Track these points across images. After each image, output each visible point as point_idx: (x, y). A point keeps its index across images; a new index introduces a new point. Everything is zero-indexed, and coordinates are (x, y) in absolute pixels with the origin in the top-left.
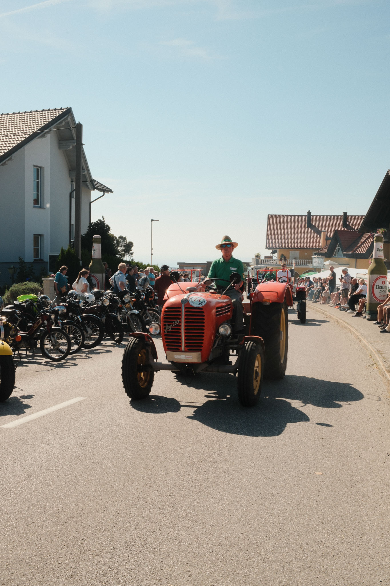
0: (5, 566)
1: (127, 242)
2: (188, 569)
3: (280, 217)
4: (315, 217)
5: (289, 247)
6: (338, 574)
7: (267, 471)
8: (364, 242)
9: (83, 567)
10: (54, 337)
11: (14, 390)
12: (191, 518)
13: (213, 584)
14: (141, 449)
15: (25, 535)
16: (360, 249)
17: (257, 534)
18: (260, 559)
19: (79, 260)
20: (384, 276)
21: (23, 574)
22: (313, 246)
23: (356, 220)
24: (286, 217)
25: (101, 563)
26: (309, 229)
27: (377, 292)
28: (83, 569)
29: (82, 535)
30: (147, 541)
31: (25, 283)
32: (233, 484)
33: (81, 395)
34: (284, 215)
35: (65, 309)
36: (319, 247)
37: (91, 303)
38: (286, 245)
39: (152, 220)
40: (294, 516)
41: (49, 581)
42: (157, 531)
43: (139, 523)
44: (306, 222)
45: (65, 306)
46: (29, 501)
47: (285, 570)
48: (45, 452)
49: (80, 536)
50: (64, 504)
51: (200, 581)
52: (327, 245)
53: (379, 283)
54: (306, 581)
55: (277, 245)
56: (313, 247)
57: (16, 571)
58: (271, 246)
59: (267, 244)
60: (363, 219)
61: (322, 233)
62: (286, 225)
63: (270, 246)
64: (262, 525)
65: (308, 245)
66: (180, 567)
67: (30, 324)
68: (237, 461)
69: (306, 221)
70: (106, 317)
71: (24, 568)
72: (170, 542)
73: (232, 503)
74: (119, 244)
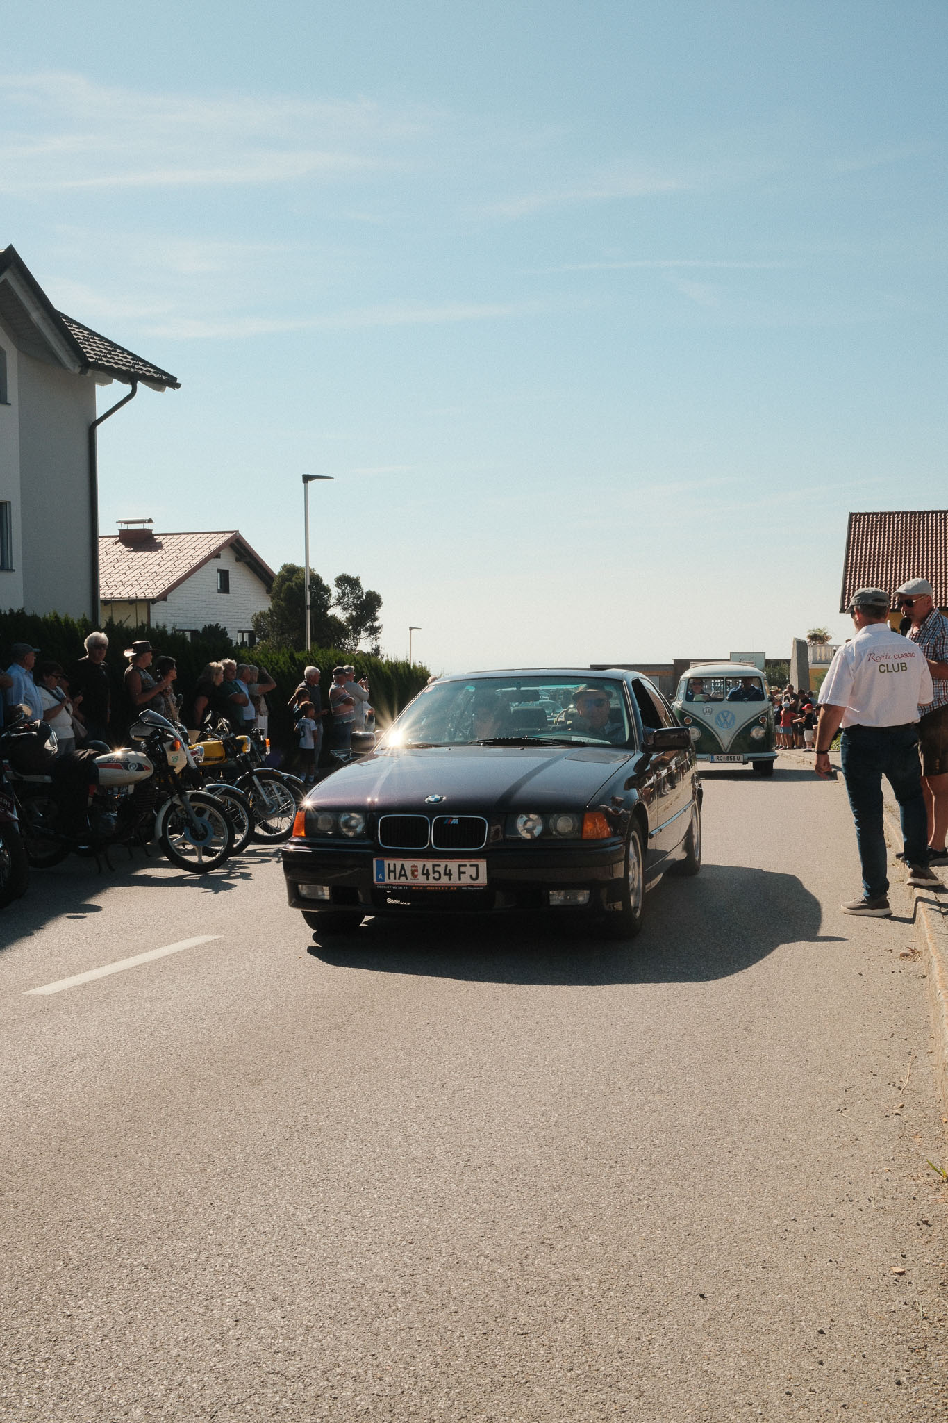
1: (362, 593)
3: (885, 518)
24: (907, 517)
34: (898, 513)
39: (307, 478)
59: (843, 599)
74: (339, 602)
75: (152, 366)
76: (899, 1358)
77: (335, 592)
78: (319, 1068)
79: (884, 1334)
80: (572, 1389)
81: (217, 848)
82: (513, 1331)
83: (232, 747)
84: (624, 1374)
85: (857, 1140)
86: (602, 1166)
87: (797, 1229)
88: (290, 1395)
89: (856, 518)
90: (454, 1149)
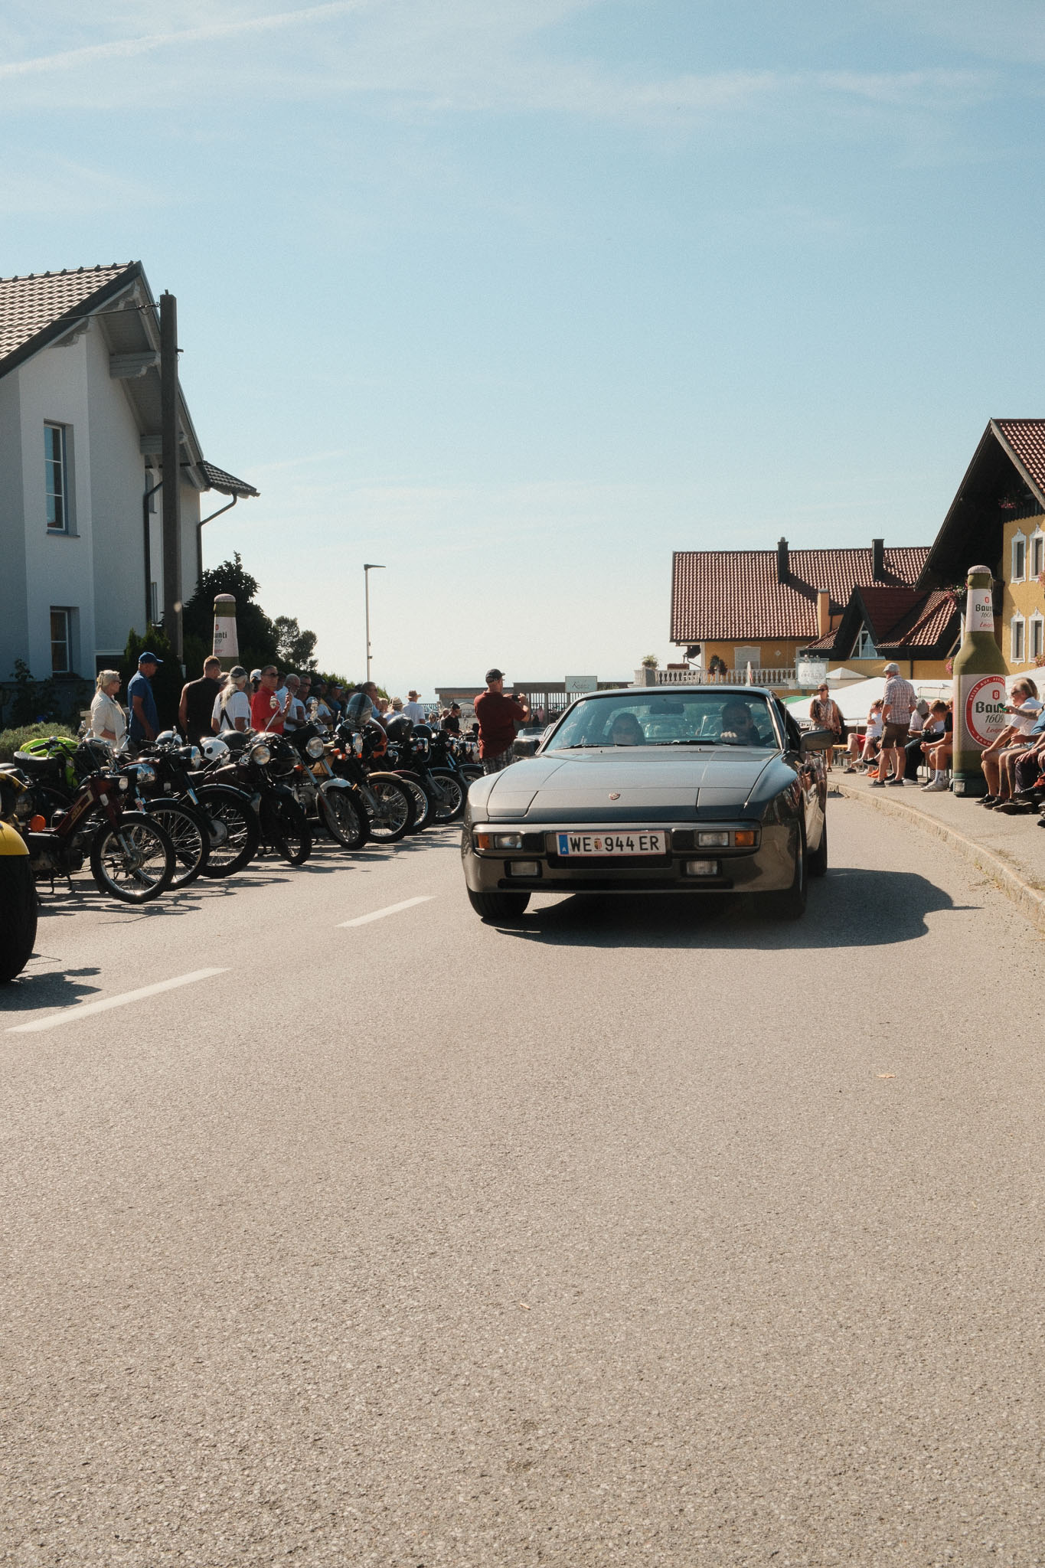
0: (71, 1292)
1: (299, 632)
2: (570, 1282)
3: (704, 557)
4: (799, 556)
5: (731, 635)
6: (975, 1275)
7: (747, 1089)
8: (931, 617)
9: (283, 1287)
10: (127, 839)
11: (30, 961)
12: (558, 1185)
13: (643, 1307)
14: (397, 1059)
15: (113, 1232)
16: (922, 634)
17: (744, 1208)
18: (761, 1256)
19: (177, 663)
20: (995, 677)
21: (121, 1305)
22: (796, 631)
23: (908, 559)
24: (722, 557)
25: (331, 1278)
26: (783, 587)
27: (980, 720)
28: (284, 1290)
29: (268, 1226)
30: (447, 1232)
31: (34, 726)
32: (659, 1118)
33: (215, 965)
34: (715, 553)
35: (153, 773)
36: (811, 633)
37: (219, 760)
38: (724, 631)
39: (367, 567)
40: (835, 1172)
41: (195, 1316)
42: (472, 1212)
43: (419, 1199)
44: (774, 568)
45: (153, 765)
46: (111, 1167)
47: (833, 1274)
48: (139, 1075)
49: (263, 1229)
50: (208, 1171)
51: (606, 1303)
52: (834, 627)
53: (984, 696)
54: (891, 1291)
55: (700, 633)
56: (795, 634)
57: (102, 1300)
58: (684, 637)
59: (672, 629)
60: (926, 556)
61: (819, 596)
62: (723, 579)
63: (682, 634)
64: (751, 1191)
65: (783, 630)
66: (547, 1279)
67: (59, 812)
68: (661, 1074)
69: (774, 565)
70: (262, 796)
71: (125, 1294)
72: (509, 1232)
73: (663, 1154)
75: (236, 479)
89: (679, 556)
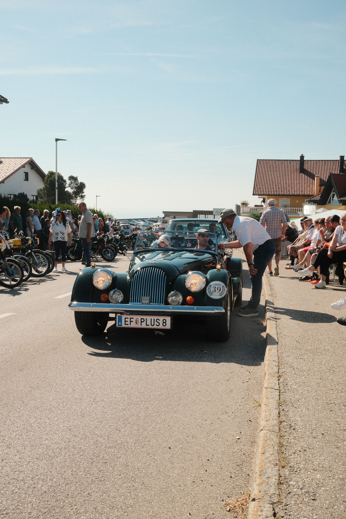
1: (78, 183)
3: (270, 162)
4: (309, 162)
5: (278, 193)
22: (305, 192)
24: (277, 162)
26: (301, 175)
38: (275, 192)
55: (265, 192)
59: (254, 190)
61: (316, 177)
63: (258, 192)
69: (298, 166)
74: (70, 185)
76: (232, 468)
77: (68, 182)
78: (45, 364)
79: (229, 461)
80: (119, 482)
81: (18, 279)
82: (102, 462)
83: (24, 241)
84: (138, 476)
85: (232, 391)
86: (142, 401)
87: (206, 424)
88: (18, 487)
89: (259, 161)
90: (90, 395)
